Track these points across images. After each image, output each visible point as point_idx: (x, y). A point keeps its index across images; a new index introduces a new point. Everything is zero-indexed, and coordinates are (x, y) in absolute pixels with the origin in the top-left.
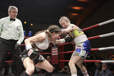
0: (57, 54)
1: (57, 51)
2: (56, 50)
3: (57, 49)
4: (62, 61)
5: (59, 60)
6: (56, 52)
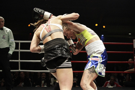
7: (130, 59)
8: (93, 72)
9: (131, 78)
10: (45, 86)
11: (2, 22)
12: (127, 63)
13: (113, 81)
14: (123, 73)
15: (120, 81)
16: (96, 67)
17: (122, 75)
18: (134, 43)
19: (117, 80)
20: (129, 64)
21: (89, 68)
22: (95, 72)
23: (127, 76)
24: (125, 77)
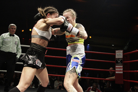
0: (122, 73)
1: (122, 69)
2: (120, 67)
3: (122, 66)
4: (128, 81)
5: (124, 80)
6: (120, 70)
7: (111, 68)
8: (74, 72)
9: (111, 85)
10: (33, 87)
11: (15, 29)
12: (108, 71)
13: (95, 87)
14: (105, 80)
15: (102, 87)
16: (77, 68)
17: (104, 81)
18: (116, 54)
19: (99, 86)
20: (110, 72)
21: (70, 69)
22: (76, 72)
23: (108, 83)
24: (106, 84)
